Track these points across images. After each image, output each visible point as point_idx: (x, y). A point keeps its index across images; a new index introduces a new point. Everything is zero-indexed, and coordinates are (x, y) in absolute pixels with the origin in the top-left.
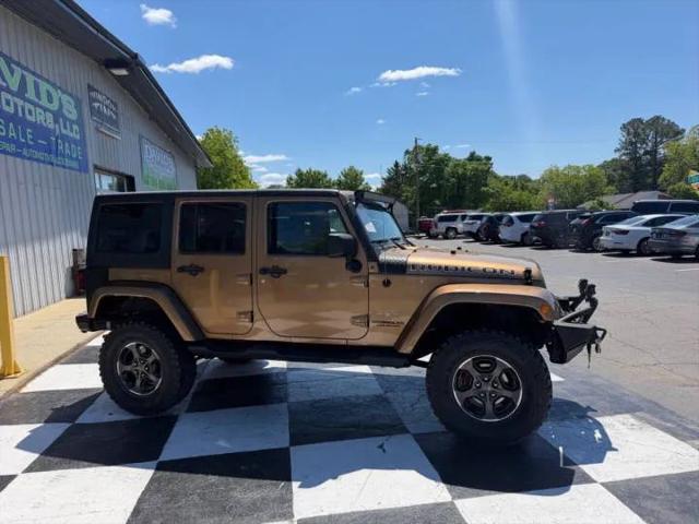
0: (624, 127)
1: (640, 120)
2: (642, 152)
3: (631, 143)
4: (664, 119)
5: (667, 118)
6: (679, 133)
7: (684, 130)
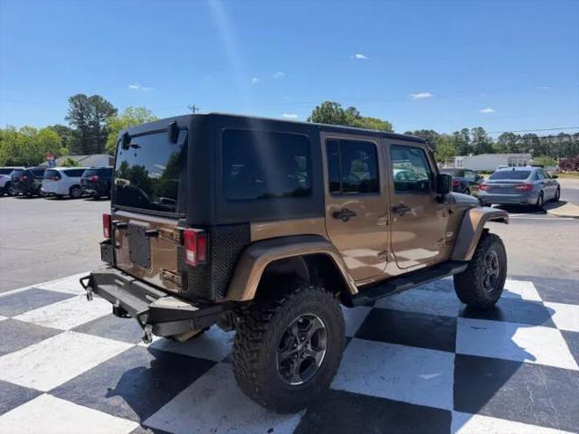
0: (72, 100)
1: (84, 96)
2: (87, 122)
3: (80, 115)
4: (102, 99)
5: (105, 98)
6: (113, 111)
7: (117, 110)
